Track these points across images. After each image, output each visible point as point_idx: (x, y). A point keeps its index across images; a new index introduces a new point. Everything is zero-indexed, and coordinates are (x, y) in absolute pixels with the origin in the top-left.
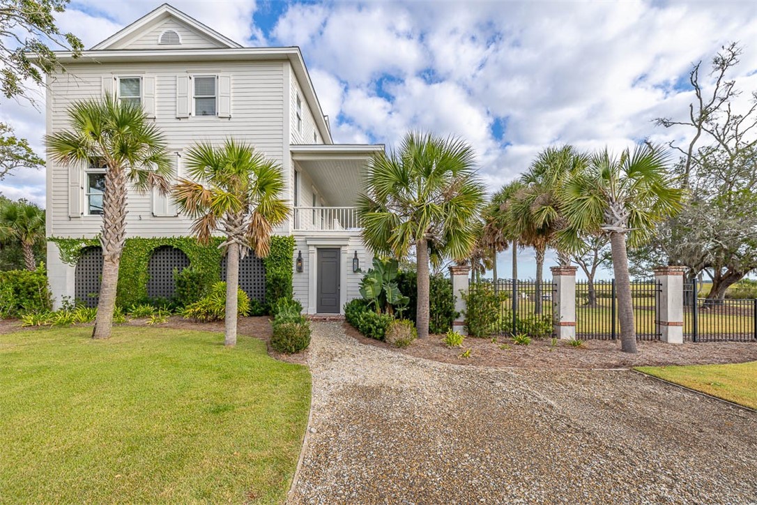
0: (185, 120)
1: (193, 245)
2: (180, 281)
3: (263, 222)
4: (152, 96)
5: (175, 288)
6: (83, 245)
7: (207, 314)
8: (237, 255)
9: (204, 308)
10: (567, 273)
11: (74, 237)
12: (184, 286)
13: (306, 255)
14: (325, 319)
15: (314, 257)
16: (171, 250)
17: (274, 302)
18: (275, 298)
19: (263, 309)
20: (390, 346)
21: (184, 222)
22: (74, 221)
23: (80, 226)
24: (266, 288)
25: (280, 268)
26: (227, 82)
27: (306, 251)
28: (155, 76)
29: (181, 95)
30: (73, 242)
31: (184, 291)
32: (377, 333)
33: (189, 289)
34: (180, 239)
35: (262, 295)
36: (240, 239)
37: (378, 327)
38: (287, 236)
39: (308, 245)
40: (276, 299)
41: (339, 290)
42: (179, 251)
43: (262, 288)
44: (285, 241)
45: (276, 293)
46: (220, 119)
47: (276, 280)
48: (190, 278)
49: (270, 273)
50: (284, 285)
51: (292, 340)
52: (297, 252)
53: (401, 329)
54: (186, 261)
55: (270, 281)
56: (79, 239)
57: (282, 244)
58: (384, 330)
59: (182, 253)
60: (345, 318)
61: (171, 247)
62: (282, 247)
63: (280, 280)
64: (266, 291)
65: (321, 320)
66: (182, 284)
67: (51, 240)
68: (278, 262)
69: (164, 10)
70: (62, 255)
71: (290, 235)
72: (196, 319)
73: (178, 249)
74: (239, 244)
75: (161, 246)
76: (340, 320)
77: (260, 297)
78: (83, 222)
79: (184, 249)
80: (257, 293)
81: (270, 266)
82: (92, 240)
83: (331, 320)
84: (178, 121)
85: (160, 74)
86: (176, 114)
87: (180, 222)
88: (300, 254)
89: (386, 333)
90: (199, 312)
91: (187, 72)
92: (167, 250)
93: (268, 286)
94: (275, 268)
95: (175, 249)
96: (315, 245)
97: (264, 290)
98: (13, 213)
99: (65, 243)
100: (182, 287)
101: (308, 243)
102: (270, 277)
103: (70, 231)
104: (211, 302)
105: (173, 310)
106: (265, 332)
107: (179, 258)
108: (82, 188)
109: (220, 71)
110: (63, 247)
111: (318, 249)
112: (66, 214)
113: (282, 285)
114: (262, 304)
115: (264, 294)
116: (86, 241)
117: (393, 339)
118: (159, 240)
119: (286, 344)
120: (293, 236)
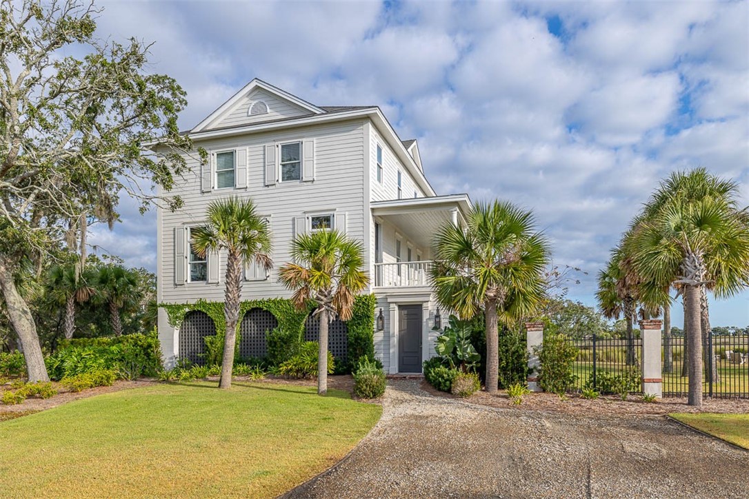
0: (274, 187)
1: (280, 306)
2: (271, 342)
3: (347, 293)
4: (244, 167)
5: (267, 348)
6: (187, 310)
7: (297, 371)
8: (326, 320)
9: (295, 365)
10: (650, 327)
11: (179, 303)
12: (275, 346)
13: (386, 313)
14: (405, 377)
15: (395, 314)
16: (260, 312)
17: (355, 361)
18: (356, 357)
19: (345, 368)
20: (454, 396)
21: (273, 284)
22: (179, 288)
23: (185, 293)
24: (348, 347)
25: (361, 327)
26: (311, 146)
27: (387, 309)
28: (247, 148)
29: (269, 164)
30: (179, 307)
31: (274, 351)
32: (446, 386)
33: (279, 349)
34: (269, 301)
35: (344, 355)
36: (329, 306)
37: (446, 380)
38: (368, 295)
39: (390, 303)
40: (358, 358)
41: (421, 348)
42: (268, 313)
43: (344, 347)
44: (366, 300)
45: (358, 352)
46: (305, 183)
47: (357, 338)
48: (279, 338)
49: (352, 333)
50: (365, 344)
51: (370, 387)
52: (378, 309)
53: (465, 381)
54: (274, 322)
55: (352, 339)
56: (183, 305)
57: (363, 303)
58: (451, 383)
59: (270, 314)
60: (424, 376)
61: (261, 309)
62: (364, 305)
63: (361, 339)
64: (348, 351)
65: (401, 378)
66: (273, 345)
67: (162, 306)
68: (359, 321)
69: (254, 84)
70: (170, 320)
71: (371, 293)
72: (288, 376)
73: (267, 311)
74: (328, 311)
75: (252, 308)
76: (420, 378)
77: (342, 356)
78: (187, 289)
79: (273, 311)
80: (339, 353)
81: (352, 325)
82: (195, 305)
83: (411, 378)
84: (266, 188)
85: (251, 146)
86: (264, 182)
87: (269, 285)
88: (381, 312)
89: (452, 385)
90: (291, 370)
91: (274, 141)
92: (257, 312)
93: (350, 345)
94: (357, 327)
95: (265, 311)
96: (396, 303)
97: (346, 349)
98: (105, 277)
99: (173, 309)
100: (273, 347)
101: (389, 300)
102: (352, 336)
103: (176, 297)
104: (300, 361)
105: (265, 369)
106: (348, 387)
107: (267, 319)
108: (186, 258)
109: (303, 137)
110: (170, 312)
111: (399, 306)
112: (172, 282)
113: (363, 343)
114: (344, 363)
115: (346, 352)
116: (188, 306)
117: (458, 390)
118: (250, 303)
119: (365, 390)
120: (373, 294)
